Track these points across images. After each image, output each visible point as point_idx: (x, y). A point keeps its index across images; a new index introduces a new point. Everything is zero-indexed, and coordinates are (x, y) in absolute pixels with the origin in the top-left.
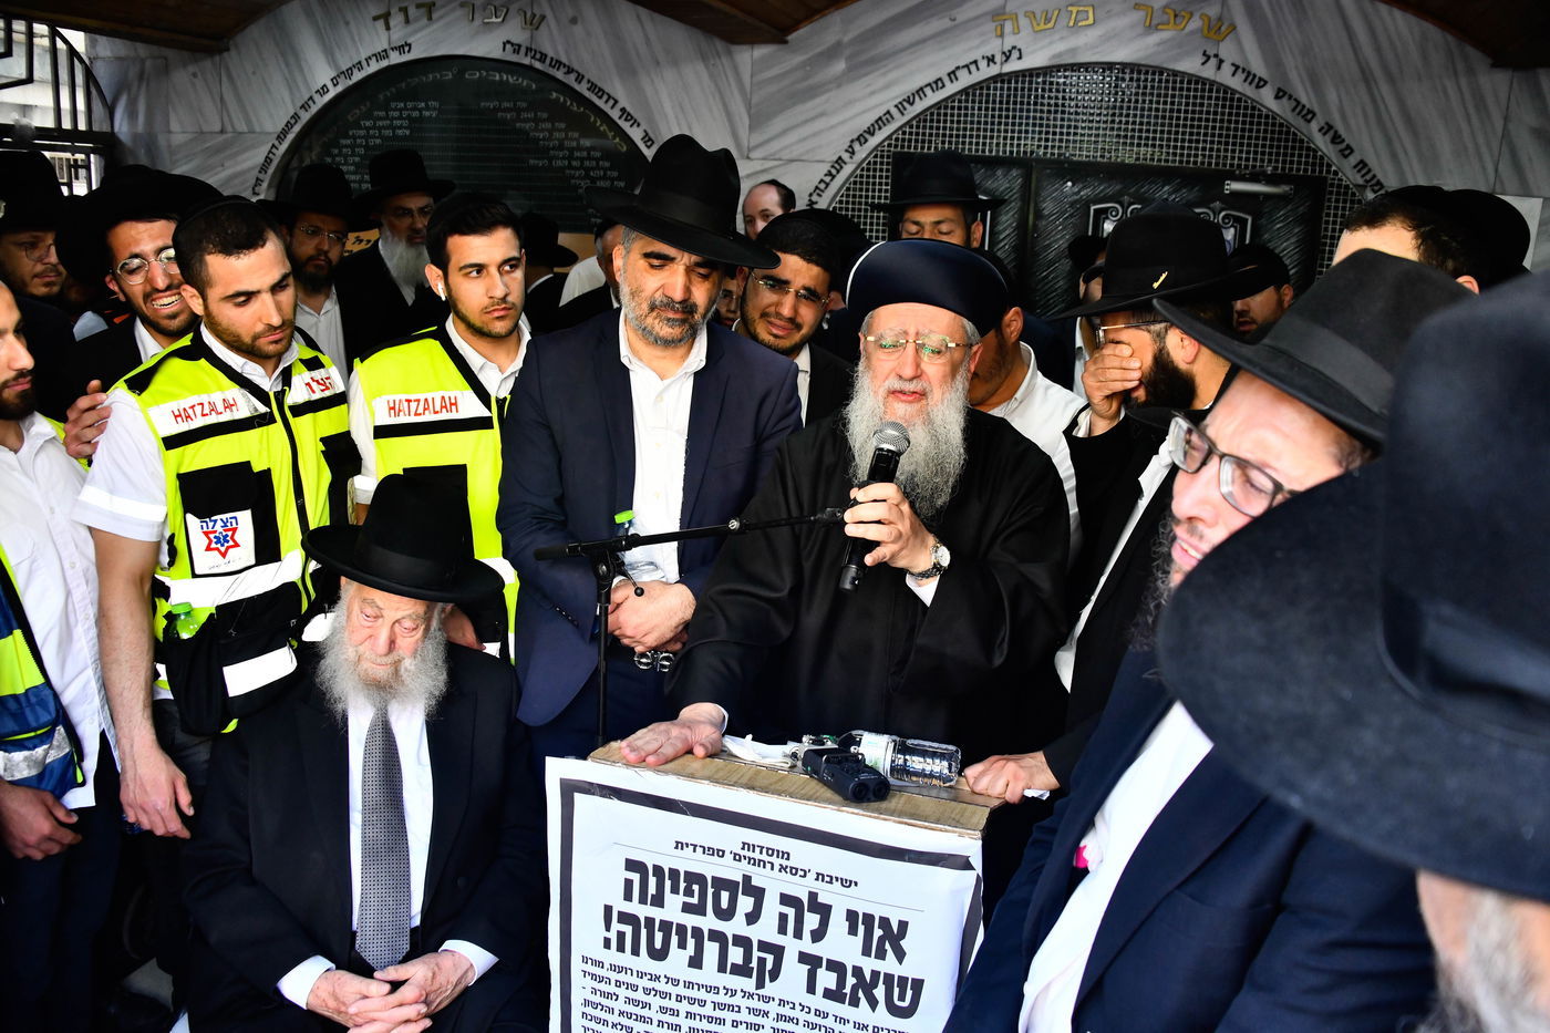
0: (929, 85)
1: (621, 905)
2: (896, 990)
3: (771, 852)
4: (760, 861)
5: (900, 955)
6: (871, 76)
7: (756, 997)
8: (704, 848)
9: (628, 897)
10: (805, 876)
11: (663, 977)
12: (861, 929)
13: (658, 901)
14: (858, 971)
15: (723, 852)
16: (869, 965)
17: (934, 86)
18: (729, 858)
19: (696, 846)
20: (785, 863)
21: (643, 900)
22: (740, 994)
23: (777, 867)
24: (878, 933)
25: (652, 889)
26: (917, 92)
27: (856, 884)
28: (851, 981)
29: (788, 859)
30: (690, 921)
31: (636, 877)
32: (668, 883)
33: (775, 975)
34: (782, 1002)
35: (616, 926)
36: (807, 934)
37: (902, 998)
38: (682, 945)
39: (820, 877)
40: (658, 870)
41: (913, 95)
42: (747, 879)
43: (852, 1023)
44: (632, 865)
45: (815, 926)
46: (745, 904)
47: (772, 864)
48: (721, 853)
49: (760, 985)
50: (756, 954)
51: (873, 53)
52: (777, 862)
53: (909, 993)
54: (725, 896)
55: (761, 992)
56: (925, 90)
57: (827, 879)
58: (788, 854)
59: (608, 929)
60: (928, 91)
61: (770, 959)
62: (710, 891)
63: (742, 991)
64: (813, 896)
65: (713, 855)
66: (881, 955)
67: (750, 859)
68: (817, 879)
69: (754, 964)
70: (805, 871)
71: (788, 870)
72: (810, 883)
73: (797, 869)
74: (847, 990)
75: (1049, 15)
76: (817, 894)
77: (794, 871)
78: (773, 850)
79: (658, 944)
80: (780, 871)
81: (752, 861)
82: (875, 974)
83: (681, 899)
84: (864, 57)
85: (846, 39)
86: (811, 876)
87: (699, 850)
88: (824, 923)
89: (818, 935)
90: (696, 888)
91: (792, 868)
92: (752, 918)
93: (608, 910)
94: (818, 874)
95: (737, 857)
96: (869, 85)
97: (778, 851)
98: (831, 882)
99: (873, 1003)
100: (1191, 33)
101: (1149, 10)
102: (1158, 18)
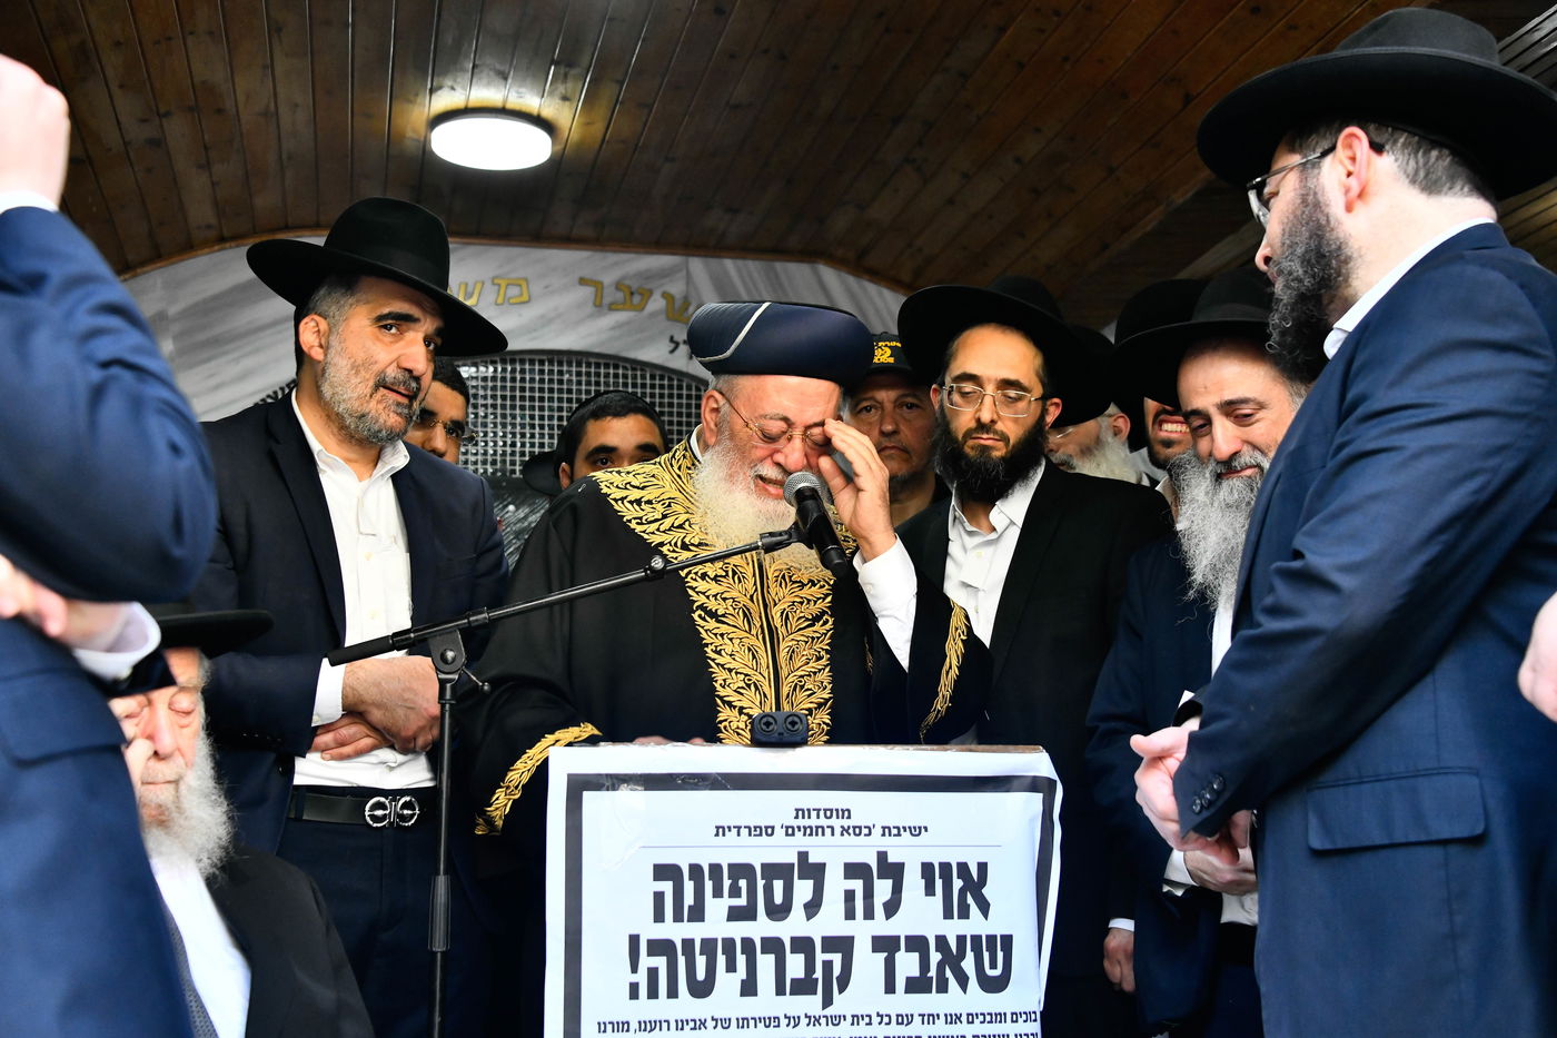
1: (651, 931)
2: (986, 955)
3: (829, 813)
4: (817, 827)
5: (984, 907)
6: (213, 363)
7: (823, 1021)
8: (749, 828)
9: (659, 917)
10: (870, 834)
11: (709, 1020)
12: (939, 883)
13: (697, 914)
14: (942, 942)
15: (773, 828)
16: (953, 929)
18: (780, 832)
19: (739, 828)
20: (846, 823)
21: (678, 918)
22: (804, 1021)
23: (838, 831)
24: (957, 884)
25: (689, 899)
27: (926, 830)
28: (935, 957)
29: (849, 817)
30: (739, 930)
31: (667, 887)
32: (709, 885)
33: (844, 982)
34: (856, 1019)
35: (646, 961)
36: (879, 910)
37: (993, 965)
38: (731, 967)
39: (886, 830)
40: (696, 871)
42: (803, 856)
43: (942, 1018)
44: (663, 872)
45: (888, 896)
46: (803, 890)
47: (832, 828)
48: (770, 831)
49: (828, 1001)
50: (820, 957)
51: (217, 330)
52: (837, 823)
53: (1000, 955)
54: (778, 885)
55: (829, 1011)
57: (894, 831)
58: (849, 811)
59: (634, 969)
61: (837, 958)
62: (761, 883)
63: (806, 1016)
64: (882, 856)
65: (761, 835)
66: (964, 914)
67: (805, 828)
68: (884, 835)
69: (819, 974)
70: (869, 828)
71: (851, 831)
72: (878, 842)
73: (860, 828)
74: (933, 973)
75: (470, 289)
76: (886, 853)
77: (857, 830)
78: (831, 810)
79: (701, 975)
80: (842, 834)
81: (808, 830)
82: (961, 939)
83: (727, 902)
84: (201, 337)
85: (173, 310)
86: (877, 832)
87: (744, 832)
88: (897, 889)
89: (892, 908)
90: (743, 883)
91: (854, 828)
92: (813, 908)
93: (634, 940)
94: (884, 828)
95: (790, 831)
96: (211, 376)
97: (837, 810)
98: (899, 835)
99: (963, 981)
100: (653, 315)
101: (598, 286)
102: (610, 295)
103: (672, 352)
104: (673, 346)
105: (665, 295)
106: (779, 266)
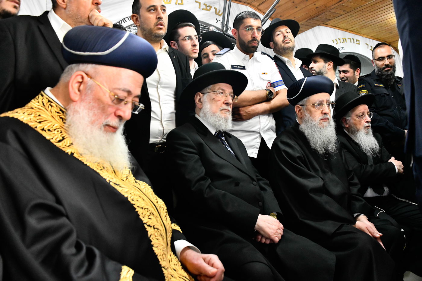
0: (127, 18)
17: (129, 18)
26: (123, 20)
41: (121, 20)
56: (126, 19)
60: (127, 19)
100: (212, 13)
101: (200, 3)
102: (203, 6)
103: (217, 23)
104: (217, 21)
105: (215, 8)
106: (239, 5)
